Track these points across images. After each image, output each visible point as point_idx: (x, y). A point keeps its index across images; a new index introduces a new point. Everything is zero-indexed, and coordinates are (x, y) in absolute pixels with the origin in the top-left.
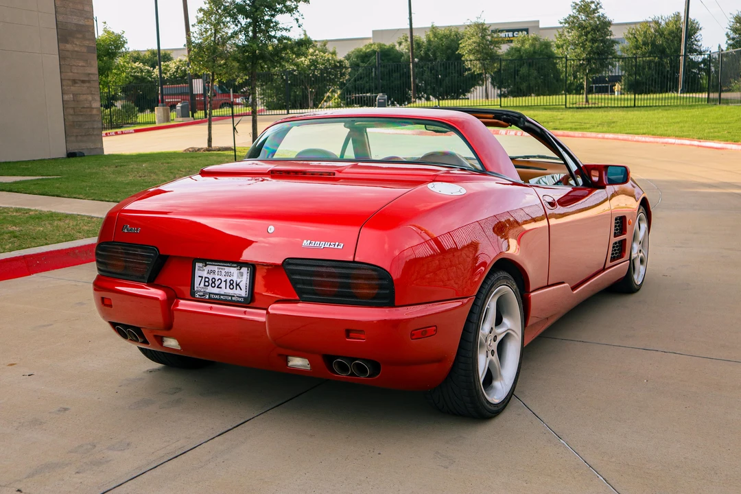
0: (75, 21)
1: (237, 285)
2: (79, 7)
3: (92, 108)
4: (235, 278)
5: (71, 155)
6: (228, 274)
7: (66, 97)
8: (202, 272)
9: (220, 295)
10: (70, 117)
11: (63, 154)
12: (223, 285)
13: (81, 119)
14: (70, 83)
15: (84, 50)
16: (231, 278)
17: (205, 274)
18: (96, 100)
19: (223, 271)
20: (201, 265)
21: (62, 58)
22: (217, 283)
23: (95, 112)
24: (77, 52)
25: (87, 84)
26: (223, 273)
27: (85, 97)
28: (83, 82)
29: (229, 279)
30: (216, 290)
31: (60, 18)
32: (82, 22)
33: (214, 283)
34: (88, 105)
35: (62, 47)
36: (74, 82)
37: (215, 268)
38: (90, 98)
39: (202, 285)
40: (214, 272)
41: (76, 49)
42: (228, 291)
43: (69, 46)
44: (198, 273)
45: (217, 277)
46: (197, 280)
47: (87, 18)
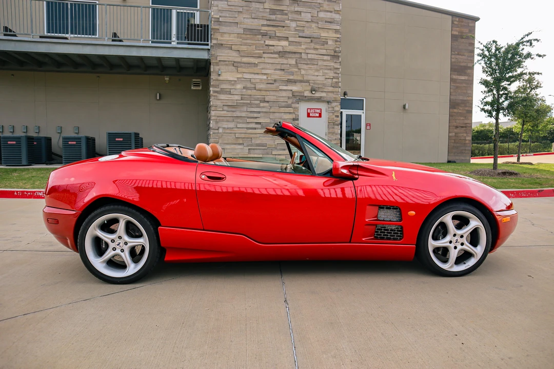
0: (461, 99)
2: (465, 91)
3: (465, 140)
5: (449, 162)
7: (451, 135)
10: (452, 144)
11: (446, 161)
13: (458, 145)
14: (454, 128)
15: (465, 112)
18: (469, 136)
21: (450, 116)
23: (467, 142)
24: (460, 113)
25: (464, 128)
27: (462, 134)
28: (462, 127)
31: (452, 97)
32: (465, 99)
34: (464, 138)
35: (451, 110)
36: (457, 127)
38: (465, 135)
41: (460, 111)
43: (455, 110)
47: (469, 97)
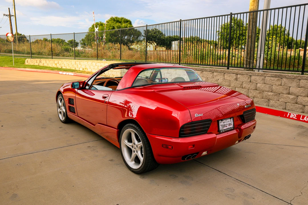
1: (231, 124)
4: (230, 122)
6: (228, 122)
8: (221, 123)
9: (227, 129)
12: (227, 126)
16: (229, 122)
17: (222, 124)
19: (227, 121)
20: (221, 121)
22: (226, 126)
26: (227, 122)
29: (229, 123)
30: (226, 128)
33: (225, 126)
37: (225, 121)
39: (222, 128)
40: (224, 122)
42: (229, 127)
44: (220, 124)
45: (226, 124)
46: (220, 126)
